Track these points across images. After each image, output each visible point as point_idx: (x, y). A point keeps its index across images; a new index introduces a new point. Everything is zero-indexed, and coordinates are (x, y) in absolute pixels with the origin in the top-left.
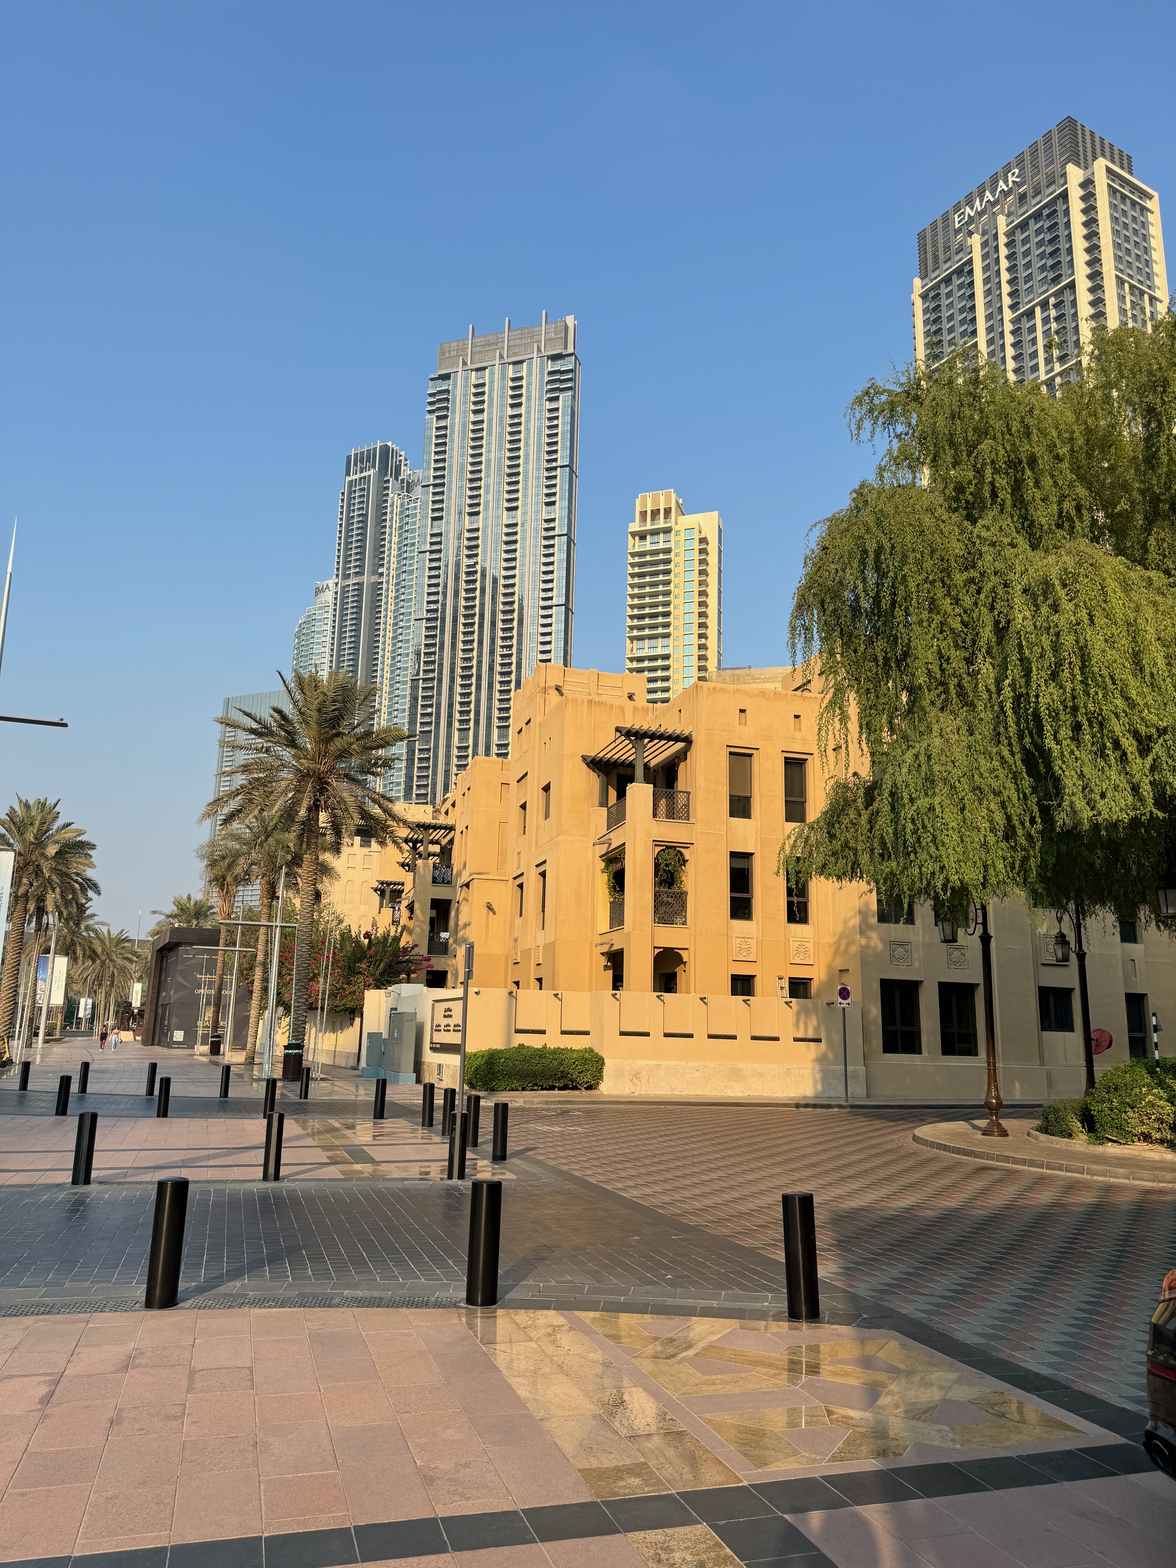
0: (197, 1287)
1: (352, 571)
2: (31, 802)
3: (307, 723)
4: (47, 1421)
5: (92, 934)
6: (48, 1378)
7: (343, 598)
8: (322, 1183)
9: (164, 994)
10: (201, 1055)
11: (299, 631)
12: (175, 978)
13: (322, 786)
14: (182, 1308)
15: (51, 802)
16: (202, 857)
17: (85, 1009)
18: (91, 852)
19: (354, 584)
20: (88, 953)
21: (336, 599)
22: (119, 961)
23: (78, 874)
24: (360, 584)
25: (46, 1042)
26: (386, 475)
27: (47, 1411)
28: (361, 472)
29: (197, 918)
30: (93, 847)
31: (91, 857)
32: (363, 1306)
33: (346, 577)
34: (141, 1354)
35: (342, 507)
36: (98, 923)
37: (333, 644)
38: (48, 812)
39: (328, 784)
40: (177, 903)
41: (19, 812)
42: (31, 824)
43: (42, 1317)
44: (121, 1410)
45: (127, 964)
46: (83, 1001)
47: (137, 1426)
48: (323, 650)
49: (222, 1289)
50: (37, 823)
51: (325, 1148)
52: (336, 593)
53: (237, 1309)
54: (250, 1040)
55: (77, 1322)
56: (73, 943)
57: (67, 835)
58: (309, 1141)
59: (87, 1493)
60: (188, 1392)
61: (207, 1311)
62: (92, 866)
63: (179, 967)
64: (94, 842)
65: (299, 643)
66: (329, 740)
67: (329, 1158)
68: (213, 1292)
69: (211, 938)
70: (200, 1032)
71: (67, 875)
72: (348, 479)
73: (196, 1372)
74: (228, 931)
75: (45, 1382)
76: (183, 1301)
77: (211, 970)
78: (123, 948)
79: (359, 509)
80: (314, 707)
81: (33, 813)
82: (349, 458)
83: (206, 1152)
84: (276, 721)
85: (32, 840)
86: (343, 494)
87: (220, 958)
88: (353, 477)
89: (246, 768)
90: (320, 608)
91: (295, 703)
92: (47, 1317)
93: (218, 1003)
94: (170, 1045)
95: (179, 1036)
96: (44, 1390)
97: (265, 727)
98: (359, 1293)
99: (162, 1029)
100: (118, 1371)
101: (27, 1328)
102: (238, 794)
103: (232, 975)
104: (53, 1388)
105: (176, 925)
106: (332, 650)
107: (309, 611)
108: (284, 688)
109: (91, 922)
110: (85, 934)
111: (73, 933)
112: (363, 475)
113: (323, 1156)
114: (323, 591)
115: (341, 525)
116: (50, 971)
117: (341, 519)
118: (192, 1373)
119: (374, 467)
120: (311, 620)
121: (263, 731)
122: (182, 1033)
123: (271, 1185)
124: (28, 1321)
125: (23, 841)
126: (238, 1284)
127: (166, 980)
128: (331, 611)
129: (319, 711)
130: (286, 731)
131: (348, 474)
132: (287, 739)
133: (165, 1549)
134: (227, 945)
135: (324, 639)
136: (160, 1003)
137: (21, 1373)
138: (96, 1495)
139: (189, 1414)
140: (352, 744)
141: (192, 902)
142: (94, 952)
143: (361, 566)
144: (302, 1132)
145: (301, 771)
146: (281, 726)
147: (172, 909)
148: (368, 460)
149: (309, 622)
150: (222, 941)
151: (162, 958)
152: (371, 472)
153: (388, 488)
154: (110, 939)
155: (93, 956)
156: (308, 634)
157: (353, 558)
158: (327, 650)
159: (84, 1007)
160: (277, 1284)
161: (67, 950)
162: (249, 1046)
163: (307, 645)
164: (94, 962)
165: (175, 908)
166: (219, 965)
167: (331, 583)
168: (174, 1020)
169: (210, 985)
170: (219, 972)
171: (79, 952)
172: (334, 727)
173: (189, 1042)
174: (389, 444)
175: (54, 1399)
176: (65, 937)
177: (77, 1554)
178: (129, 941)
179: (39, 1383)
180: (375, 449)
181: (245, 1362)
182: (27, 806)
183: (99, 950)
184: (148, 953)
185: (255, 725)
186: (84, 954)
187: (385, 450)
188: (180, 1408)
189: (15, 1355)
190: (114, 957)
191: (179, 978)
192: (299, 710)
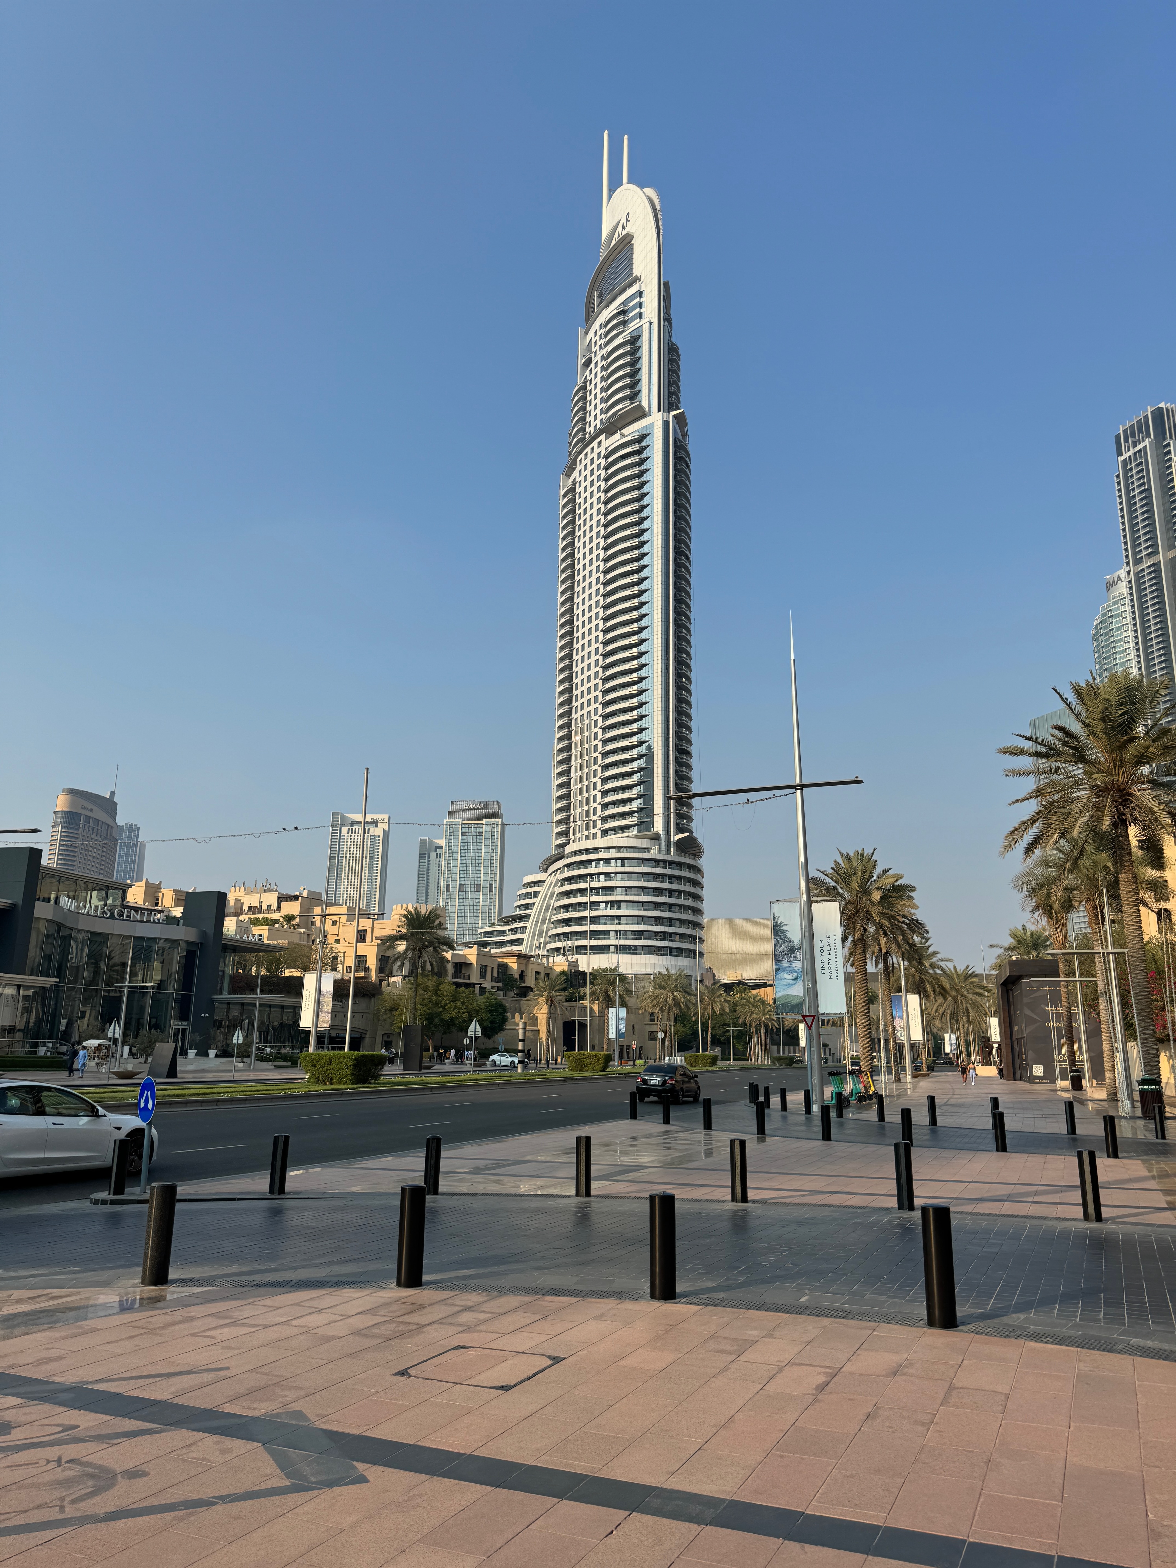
0: (982, 1314)
1: (1144, 553)
2: (851, 854)
3: (1093, 734)
4: (817, 1404)
5: (939, 971)
6: (828, 1370)
7: (1139, 585)
8: (1149, 1228)
9: (1016, 1028)
10: (1064, 1090)
11: (1097, 633)
12: (1023, 1012)
13: (1123, 797)
14: (961, 1331)
15: (868, 852)
16: (1020, 887)
17: (951, 1045)
18: (912, 894)
19: (1149, 567)
20: (937, 989)
21: (1131, 588)
22: (970, 996)
23: (904, 916)
24: (1157, 565)
25: (914, 1076)
26: (1164, 439)
27: (819, 1397)
28: (1135, 446)
29: (1036, 949)
30: (913, 889)
31: (913, 898)
32: (1147, 1356)
33: (1138, 561)
34: (911, 1364)
35: (1120, 490)
36: (942, 960)
37: (1136, 637)
38: (867, 862)
39: (1130, 794)
40: (1014, 935)
41: (842, 865)
42: (855, 874)
43: (838, 1320)
44: (878, 1408)
45: (979, 999)
46: (947, 1037)
47: (887, 1424)
48: (1126, 646)
49: (1005, 1320)
50: (859, 873)
51: (1166, 1192)
52: (1130, 582)
53: (1013, 1340)
54: (1108, 1074)
55: (865, 1328)
56: (922, 981)
57: (887, 881)
58: (1153, 1184)
59: (831, 1468)
60: (941, 1405)
61: (983, 1337)
62: (915, 907)
63: (1025, 1000)
64: (913, 884)
65: (1098, 646)
66: (1122, 747)
67: (1168, 1203)
68: (995, 1321)
69: (1050, 969)
70: (1058, 1067)
71: (894, 918)
72: (1121, 459)
73: (955, 1388)
74: (1066, 960)
75: (824, 1373)
76: (964, 1324)
77: (1055, 1000)
78: (972, 983)
79: (1140, 486)
80: (1097, 716)
81: (855, 864)
82: (1118, 437)
83: (1035, 1188)
84: (1059, 740)
85: (858, 888)
86: (1118, 476)
87: (1063, 990)
88: (1125, 456)
89: (1038, 793)
90: (1115, 603)
91: (1078, 716)
92: (842, 1320)
93: (1070, 1035)
94: (1032, 1079)
95: (1038, 1070)
96: (822, 1379)
97: (1049, 747)
98: (1149, 1343)
99: (1021, 1064)
100: (887, 1375)
101: (824, 1327)
102: (1034, 821)
103: (1078, 1006)
104: (829, 1379)
105: (1014, 958)
106: (1137, 643)
107: (1104, 609)
108: (1063, 705)
109: (934, 960)
110: (931, 971)
111: (921, 972)
112: (1137, 449)
113: (1161, 1200)
114: (1114, 583)
115: (1122, 510)
116: (904, 1008)
117: (1121, 503)
118: (951, 1388)
119: (1148, 435)
120: (1107, 618)
121: (1050, 752)
122: (1041, 1067)
123: (1093, 1225)
124: (826, 1321)
125: (850, 891)
126: (1022, 1316)
127: (1015, 1012)
128: (1127, 602)
129: (1103, 720)
130: (1071, 748)
131: (1120, 454)
132: (1074, 755)
133: (879, 1527)
134: (1068, 976)
135: (1125, 634)
136: (1015, 1037)
137: (808, 1362)
138: (837, 1471)
139: (937, 1423)
140: (1148, 747)
141: (1029, 933)
142: (943, 988)
143: (1155, 545)
144: (1147, 1174)
145: (1098, 786)
146: (1065, 744)
147: (1009, 941)
148: (1140, 431)
149: (1105, 621)
150: (1061, 972)
151: (1008, 992)
152: (1147, 442)
153: (1169, 452)
154: (957, 975)
155: (943, 992)
156: (1106, 634)
157: (1142, 539)
158: (1131, 645)
159: (949, 1042)
160: (1062, 1321)
161: (918, 988)
162: (1108, 1081)
163: (1108, 645)
164: (945, 998)
165: (1012, 940)
166: (1064, 997)
167: (1122, 573)
168: (1031, 1054)
169: (1058, 1017)
170: (1065, 1004)
171: (929, 989)
172: (1126, 733)
173: (1049, 1077)
174: (1162, 405)
175: (827, 1389)
176: (914, 976)
177: (808, 1512)
178: (976, 976)
179: (820, 1373)
180: (1146, 417)
181: (1005, 1389)
182: (848, 858)
183: (947, 986)
184: (993, 986)
185: (1041, 749)
186: (934, 991)
187: (1159, 415)
188: (930, 1417)
189: (808, 1347)
190: (965, 993)
191: (1027, 1012)
192: (1084, 723)
